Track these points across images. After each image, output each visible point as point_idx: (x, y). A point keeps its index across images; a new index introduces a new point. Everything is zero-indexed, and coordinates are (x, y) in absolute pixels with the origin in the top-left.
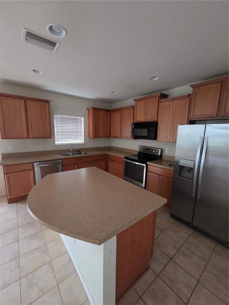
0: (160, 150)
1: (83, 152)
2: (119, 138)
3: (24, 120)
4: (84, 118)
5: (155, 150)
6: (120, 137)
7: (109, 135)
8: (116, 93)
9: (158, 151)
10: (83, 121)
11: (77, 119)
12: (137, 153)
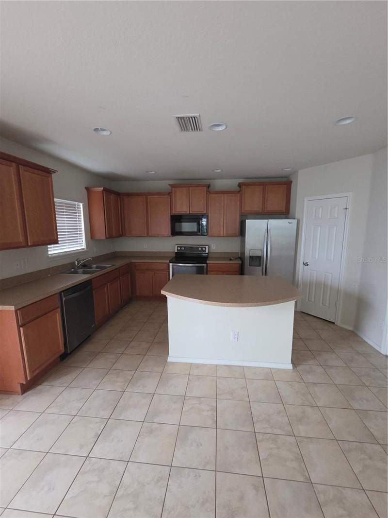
0: (207, 247)
1: (94, 265)
2: (145, 237)
3: (17, 208)
4: (83, 205)
5: (202, 248)
6: (146, 235)
7: (121, 233)
8: (153, 172)
9: (205, 248)
10: (82, 209)
11: (74, 206)
12: (174, 255)
